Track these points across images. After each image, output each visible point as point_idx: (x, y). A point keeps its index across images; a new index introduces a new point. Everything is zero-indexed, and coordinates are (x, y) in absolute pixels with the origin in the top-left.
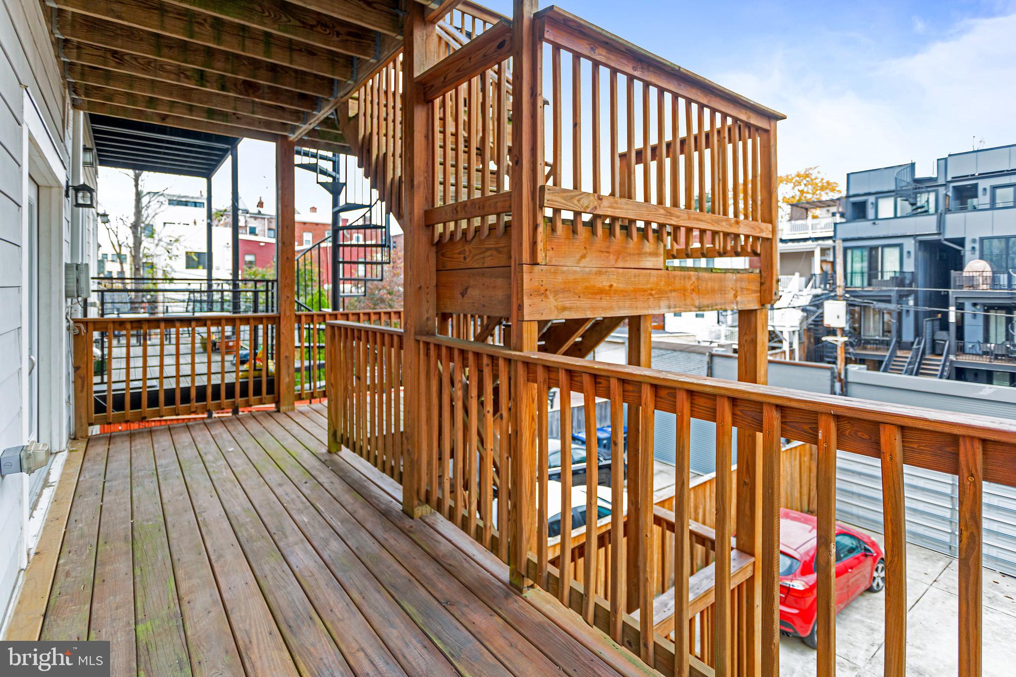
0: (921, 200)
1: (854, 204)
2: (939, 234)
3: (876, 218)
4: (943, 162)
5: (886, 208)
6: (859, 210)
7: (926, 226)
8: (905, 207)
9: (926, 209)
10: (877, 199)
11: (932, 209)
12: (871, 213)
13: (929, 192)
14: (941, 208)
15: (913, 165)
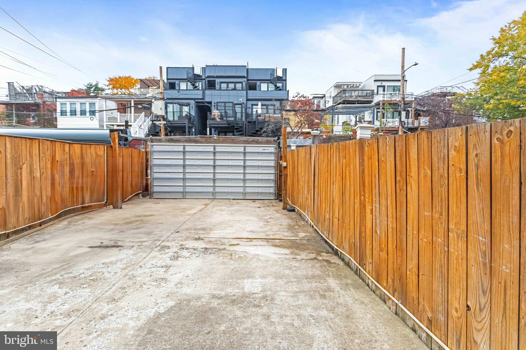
0: (197, 84)
1: (170, 83)
2: (203, 99)
3: (179, 89)
4: (204, 69)
5: (183, 86)
6: (172, 86)
7: (198, 94)
8: (190, 87)
9: (198, 88)
10: (180, 82)
11: (200, 88)
12: (177, 88)
13: (199, 82)
14: (204, 88)
15: (193, 68)
